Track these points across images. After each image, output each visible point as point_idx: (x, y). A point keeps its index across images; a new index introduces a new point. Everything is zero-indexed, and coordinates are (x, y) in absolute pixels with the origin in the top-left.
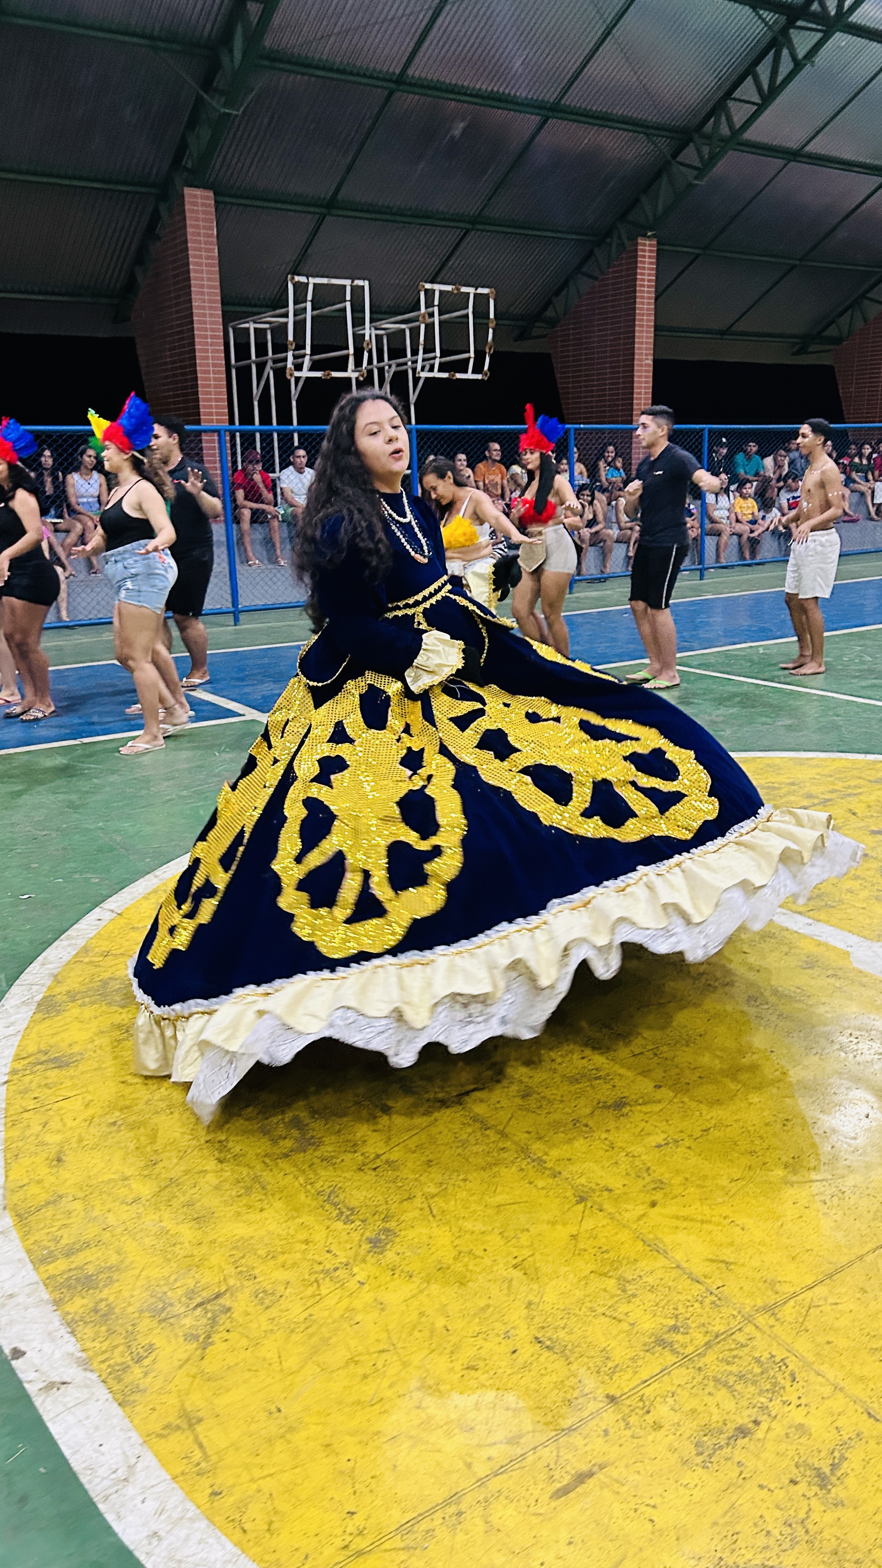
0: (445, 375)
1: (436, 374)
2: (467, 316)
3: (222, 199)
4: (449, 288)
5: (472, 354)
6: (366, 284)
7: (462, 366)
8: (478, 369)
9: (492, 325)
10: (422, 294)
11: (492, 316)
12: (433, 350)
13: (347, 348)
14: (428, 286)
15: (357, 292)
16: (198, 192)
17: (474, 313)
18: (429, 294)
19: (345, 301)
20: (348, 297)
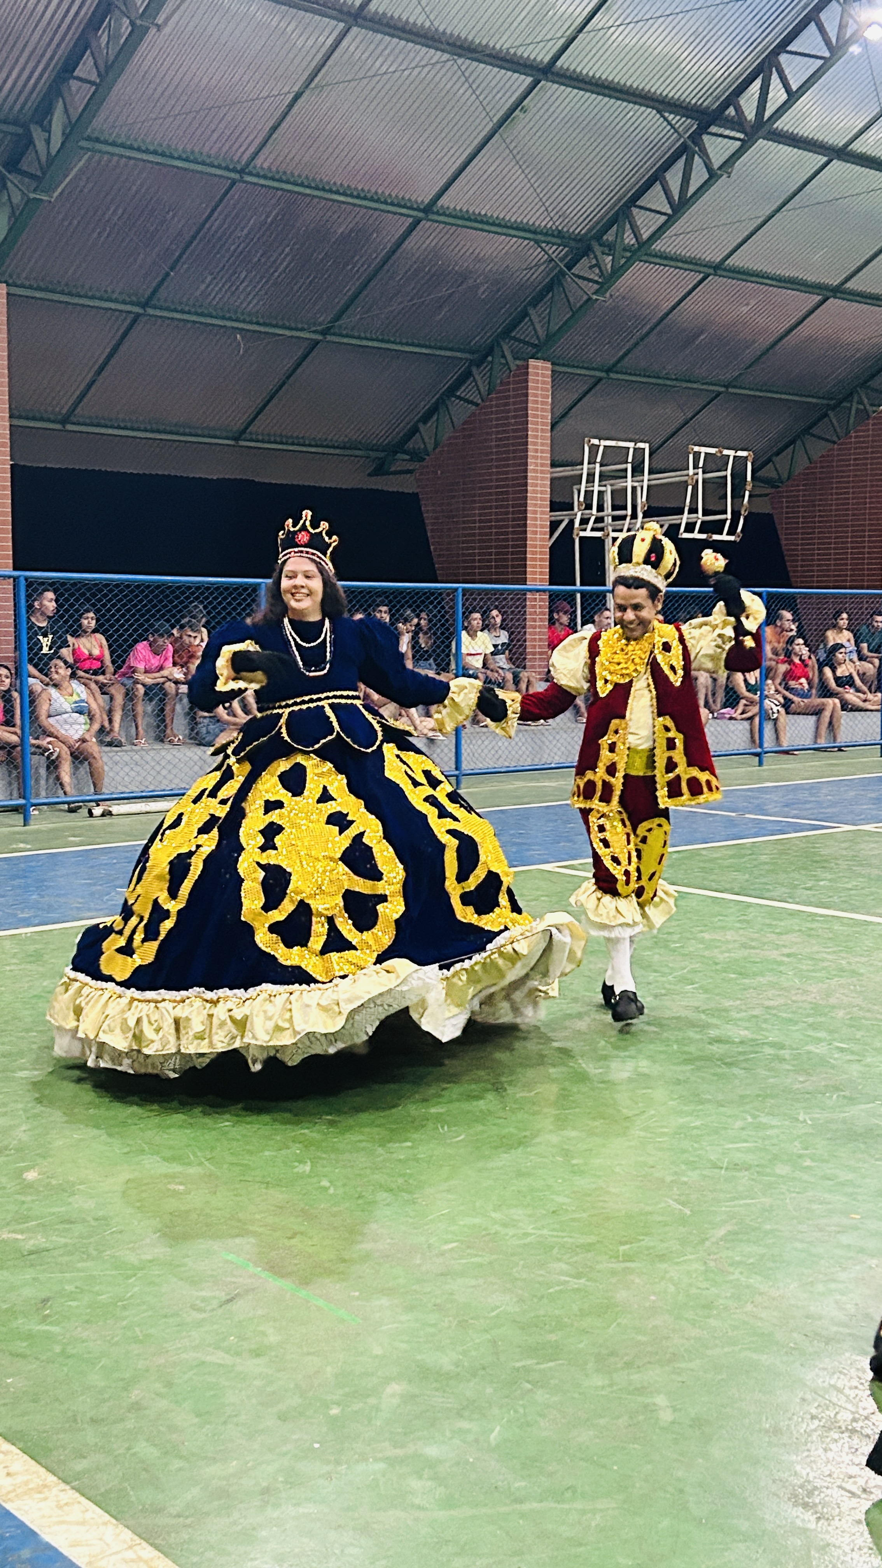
0: (703, 536)
1: (696, 535)
2: (726, 477)
3: (558, 368)
4: (712, 451)
5: (729, 516)
6: (646, 446)
7: (717, 527)
8: (731, 532)
9: (749, 487)
10: (691, 457)
11: (749, 478)
12: (696, 512)
13: (625, 508)
14: (696, 449)
15: (639, 452)
16: (539, 363)
17: (732, 475)
18: (697, 455)
19: (627, 462)
20: (630, 460)
